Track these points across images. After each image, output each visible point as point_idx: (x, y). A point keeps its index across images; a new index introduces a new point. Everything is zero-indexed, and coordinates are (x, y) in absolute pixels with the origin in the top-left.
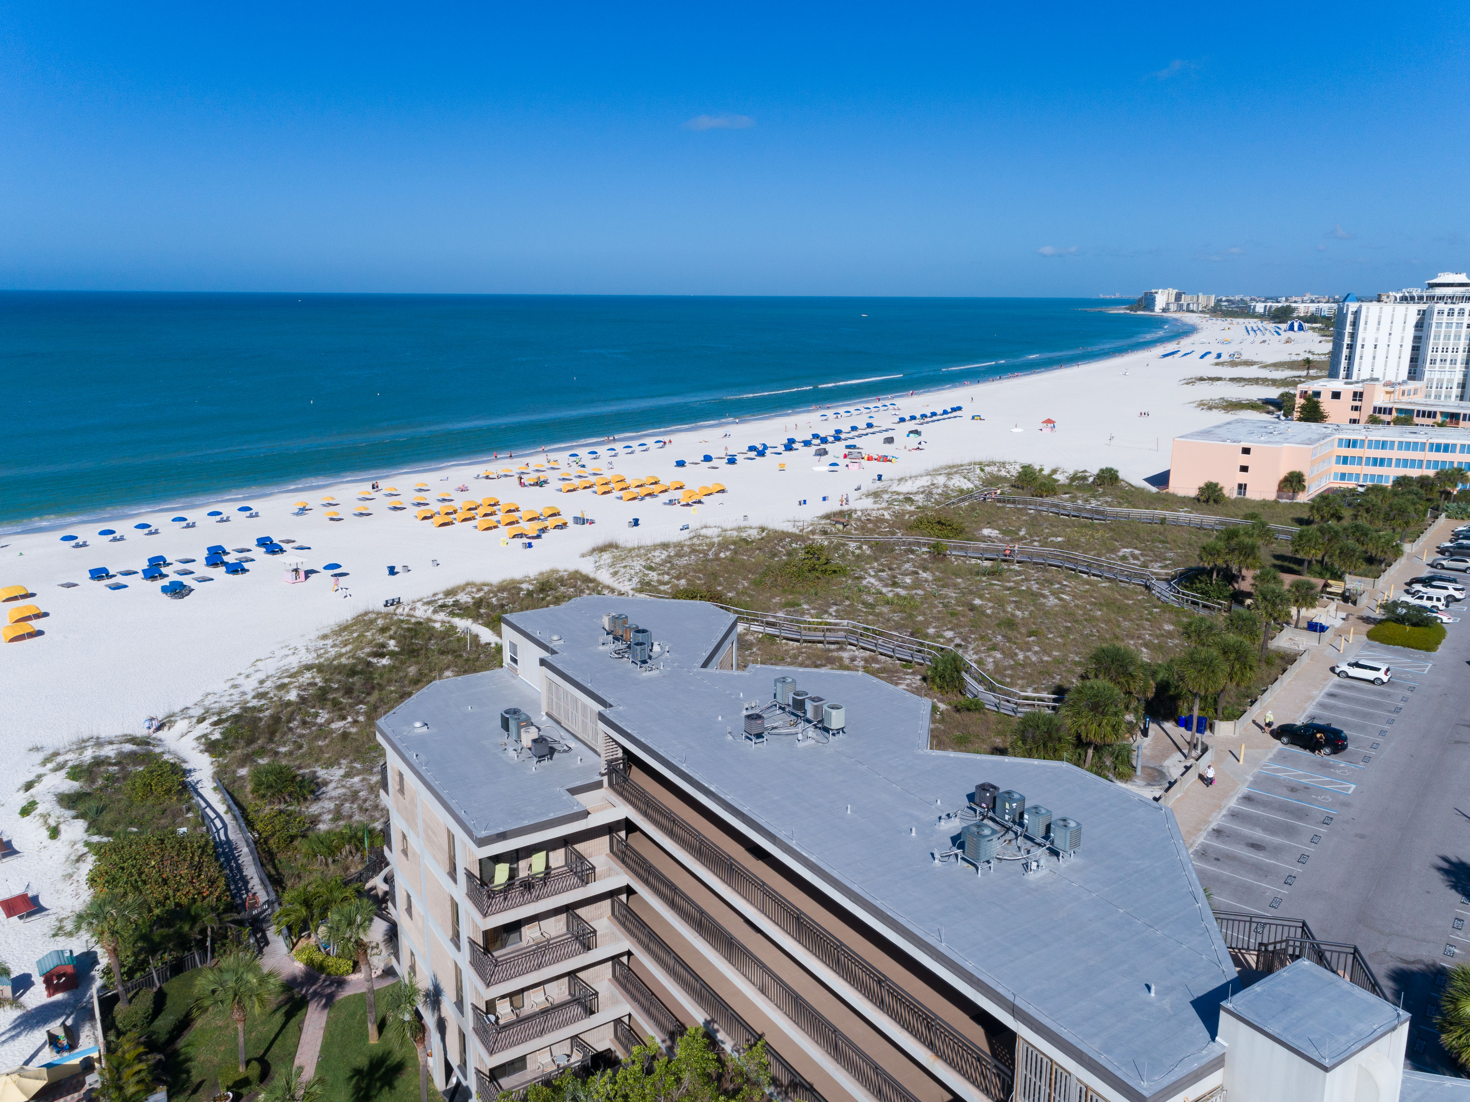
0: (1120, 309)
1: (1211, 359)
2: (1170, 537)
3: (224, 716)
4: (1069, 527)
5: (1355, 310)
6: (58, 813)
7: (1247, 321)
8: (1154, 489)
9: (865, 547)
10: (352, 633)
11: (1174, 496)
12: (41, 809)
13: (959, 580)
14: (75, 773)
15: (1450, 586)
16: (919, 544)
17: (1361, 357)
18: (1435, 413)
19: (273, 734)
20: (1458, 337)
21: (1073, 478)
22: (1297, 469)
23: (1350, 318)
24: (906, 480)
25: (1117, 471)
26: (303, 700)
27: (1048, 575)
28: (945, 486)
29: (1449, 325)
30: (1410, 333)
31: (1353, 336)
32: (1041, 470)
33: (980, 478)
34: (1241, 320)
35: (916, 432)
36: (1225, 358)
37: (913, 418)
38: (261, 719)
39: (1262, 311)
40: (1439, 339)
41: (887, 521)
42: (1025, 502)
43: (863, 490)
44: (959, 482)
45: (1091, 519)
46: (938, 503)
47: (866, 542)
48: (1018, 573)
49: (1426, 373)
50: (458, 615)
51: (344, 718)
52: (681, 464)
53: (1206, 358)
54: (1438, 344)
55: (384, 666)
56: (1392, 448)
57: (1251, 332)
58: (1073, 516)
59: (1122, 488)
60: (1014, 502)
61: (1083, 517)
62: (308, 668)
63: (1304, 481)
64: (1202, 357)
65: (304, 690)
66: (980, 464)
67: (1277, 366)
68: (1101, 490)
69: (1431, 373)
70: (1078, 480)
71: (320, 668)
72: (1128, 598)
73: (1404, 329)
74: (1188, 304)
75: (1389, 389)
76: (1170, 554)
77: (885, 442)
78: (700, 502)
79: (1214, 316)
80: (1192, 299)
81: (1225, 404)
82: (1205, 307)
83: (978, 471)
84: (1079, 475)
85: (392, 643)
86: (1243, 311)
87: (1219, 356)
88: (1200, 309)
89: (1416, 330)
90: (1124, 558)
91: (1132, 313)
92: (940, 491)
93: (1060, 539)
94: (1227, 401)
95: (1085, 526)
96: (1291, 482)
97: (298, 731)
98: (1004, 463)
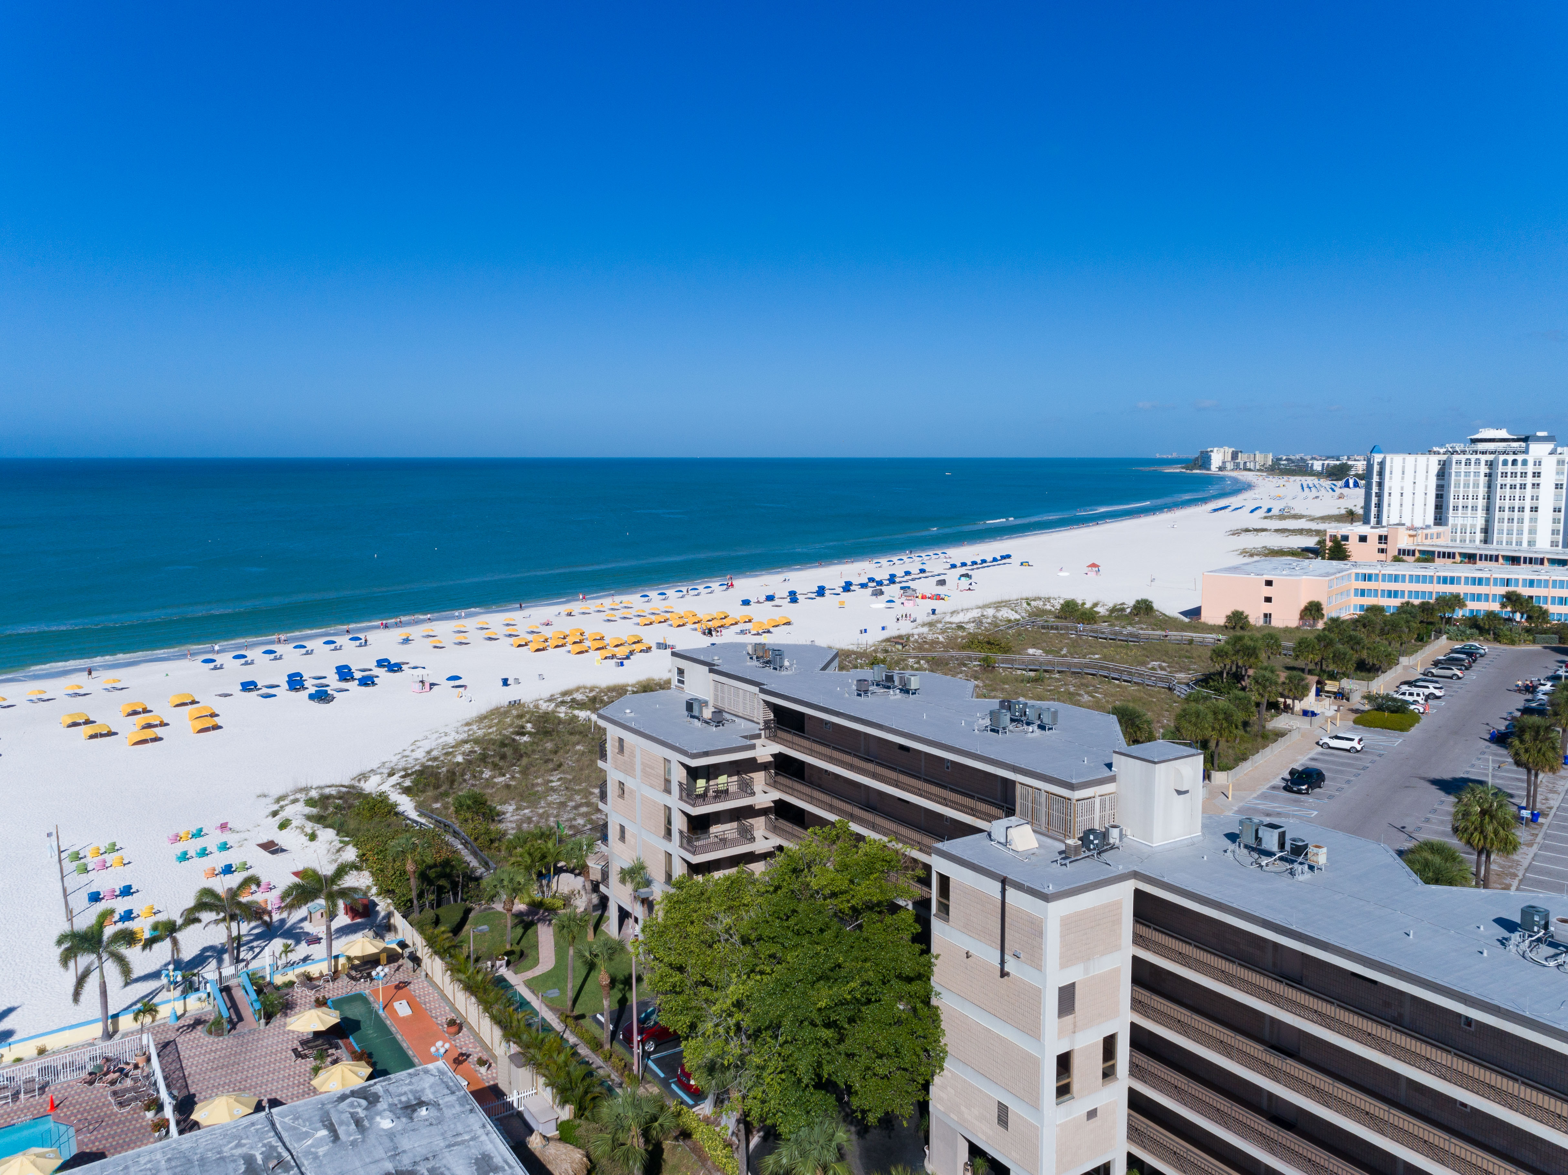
0: (1176, 468)
1: (1261, 513)
2: (1195, 654)
3: (410, 772)
4: (1105, 647)
5: (1380, 460)
6: (309, 827)
7: (1303, 479)
8: (1186, 620)
9: (922, 662)
10: (492, 720)
11: (1205, 624)
12: (295, 823)
13: (1007, 686)
14: (310, 802)
15: (1431, 685)
16: (970, 658)
17: (1389, 505)
18: (1454, 554)
19: (452, 782)
20: (1476, 485)
21: (1113, 610)
22: (1316, 599)
23: (1376, 468)
24: (958, 613)
25: (1151, 602)
26: (469, 762)
27: (1084, 681)
28: (994, 617)
29: (1467, 474)
30: (1433, 482)
31: (1380, 485)
32: (1084, 604)
33: (1027, 611)
34: (1298, 478)
35: (967, 576)
36: (1275, 512)
37: (964, 564)
38: (440, 773)
39: (1320, 469)
40: (1459, 487)
41: (941, 643)
42: (1067, 628)
43: (919, 621)
44: (1006, 614)
45: (1126, 641)
46: (987, 630)
47: (923, 658)
48: (1059, 680)
49: (1450, 519)
50: (577, 709)
51: (504, 775)
52: (746, 603)
53: (1256, 512)
54: (1459, 492)
55: (525, 742)
56: (1404, 581)
57: (1306, 489)
58: (1111, 639)
59: (1156, 617)
60: (1057, 629)
61: (1119, 640)
62: (466, 742)
63: (1322, 609)
64: (1252, 511)
65: (468, 755)
66: (1027, 599)
67: (1324, 519)
68: (1137, 619)
69: (1455, 519)
70: (1117, 612)
71: (476, 741)
72: (1152, 697)
73: (1427, 479)
74: (1245, 463)
75: (1412, 532)
76: (1193, 667)
77: (937, 585)
78: (769, 632)
79: (1272, 475)
80: (1249, 458)
81: (1267, 552)
82: (1263, 466)
83: (1025, 605)
84: (1118, 607)
85: (529, 726)
86: (1301, 469)
87: (1269, 510)
88: (1258, 467)
89: (1438, 479)
90: (1153, 669)
91: (1188, 471)
92: (989, 621)
93: (1097, 656)
94: (1269, 549)
95: (1121, 646)
96: (1310, 611)
97: (470, 782)
98: (1049, 598)
